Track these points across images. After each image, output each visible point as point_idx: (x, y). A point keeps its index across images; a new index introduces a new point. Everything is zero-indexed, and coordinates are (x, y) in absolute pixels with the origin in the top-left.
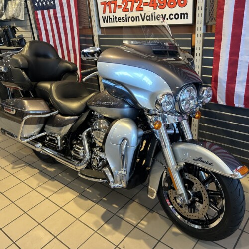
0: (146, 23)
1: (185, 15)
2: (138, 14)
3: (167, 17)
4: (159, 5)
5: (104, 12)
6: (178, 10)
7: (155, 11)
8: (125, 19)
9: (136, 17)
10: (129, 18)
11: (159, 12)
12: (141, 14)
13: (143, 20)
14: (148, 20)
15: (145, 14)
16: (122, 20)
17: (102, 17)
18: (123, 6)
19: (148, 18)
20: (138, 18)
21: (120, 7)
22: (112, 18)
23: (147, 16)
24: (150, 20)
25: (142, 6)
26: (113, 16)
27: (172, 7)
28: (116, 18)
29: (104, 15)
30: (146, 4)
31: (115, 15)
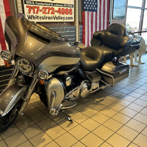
0: (56, 21)
1: (71, 18)
2: (52, 15)
3: (65, 18)
4: (62, 12)
5: (29, 13)
6: (69, 16)
7: (60, 15)
8: (44, 18)
9: (51, 17)
10: (46, 17)
11: (62, 16)
12: (53, 16)
13: (54, 19)
14: (57, 19)
15: (55, 16)
16: (42, 18)
17: (28, 16)
18: (43, 10)
19: (57, 18)
20: (52, 18)
21: (41, 11)
22: (35, 16)
23: (56, 17)
24: (58, 19)
25: (54, 12)
26: (36, 16)
27: (67, 14)
28: (38, 17)
29: (29, 15)
30: (56, 11)
31: (37, 15)
